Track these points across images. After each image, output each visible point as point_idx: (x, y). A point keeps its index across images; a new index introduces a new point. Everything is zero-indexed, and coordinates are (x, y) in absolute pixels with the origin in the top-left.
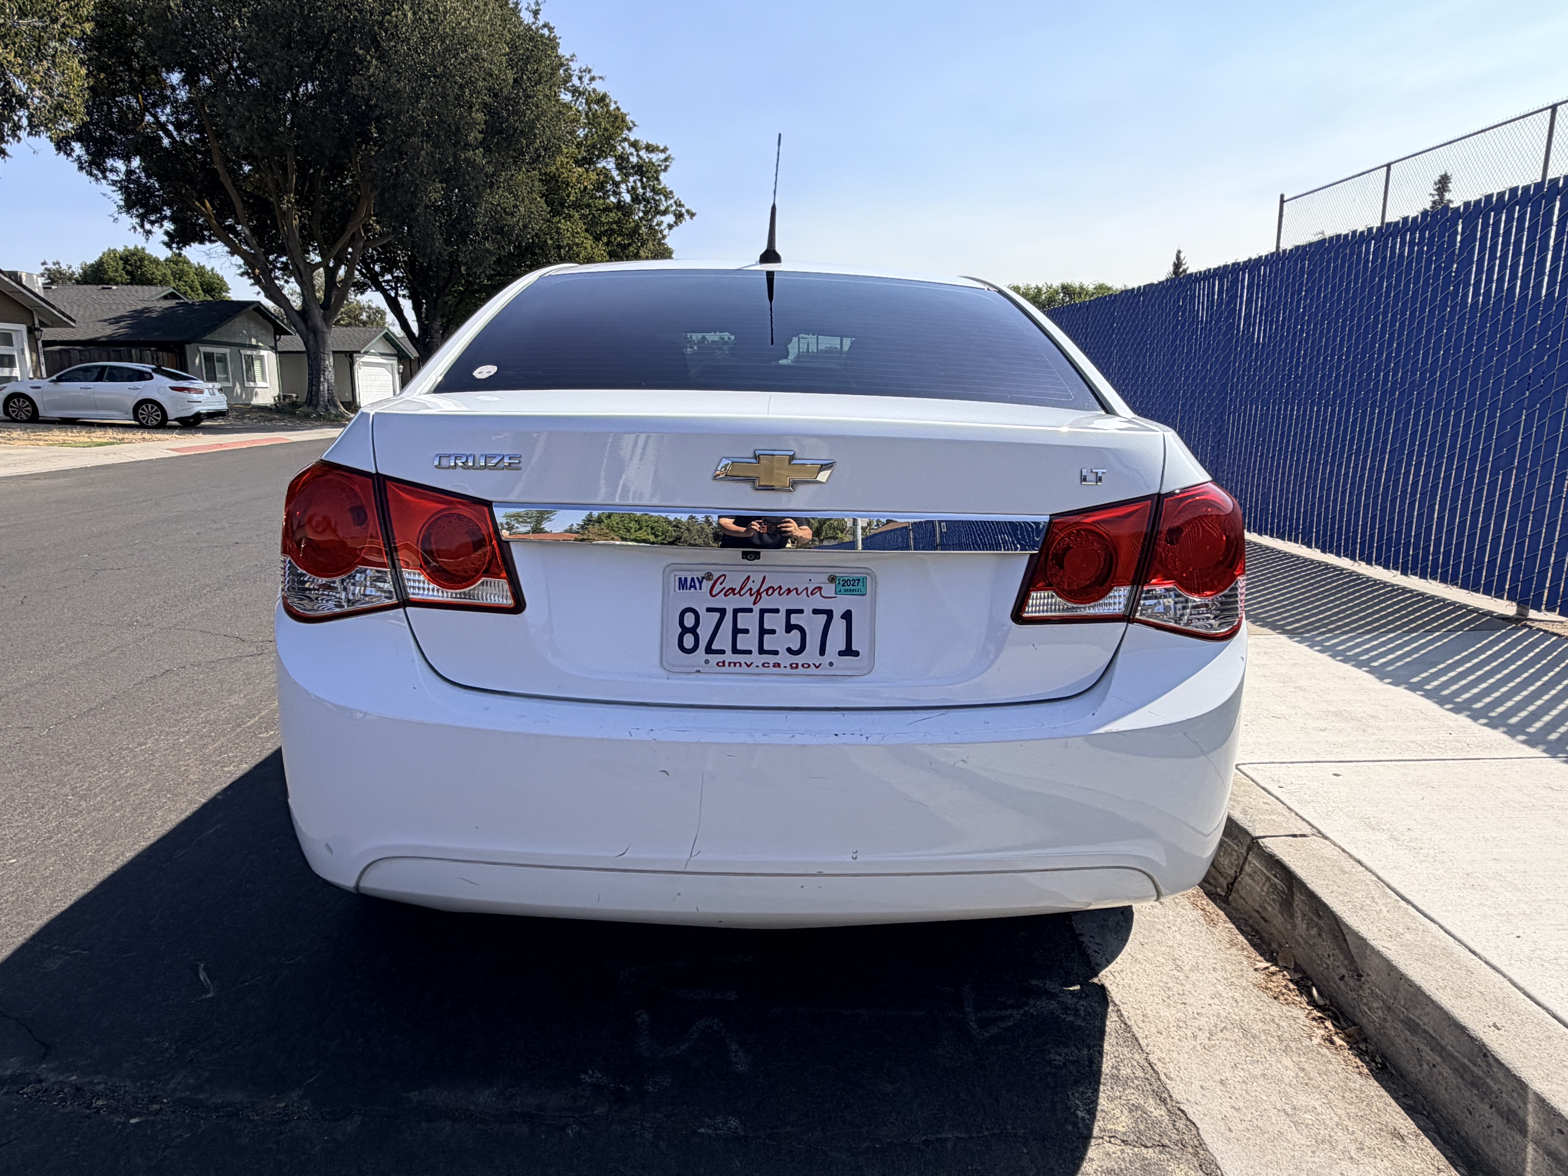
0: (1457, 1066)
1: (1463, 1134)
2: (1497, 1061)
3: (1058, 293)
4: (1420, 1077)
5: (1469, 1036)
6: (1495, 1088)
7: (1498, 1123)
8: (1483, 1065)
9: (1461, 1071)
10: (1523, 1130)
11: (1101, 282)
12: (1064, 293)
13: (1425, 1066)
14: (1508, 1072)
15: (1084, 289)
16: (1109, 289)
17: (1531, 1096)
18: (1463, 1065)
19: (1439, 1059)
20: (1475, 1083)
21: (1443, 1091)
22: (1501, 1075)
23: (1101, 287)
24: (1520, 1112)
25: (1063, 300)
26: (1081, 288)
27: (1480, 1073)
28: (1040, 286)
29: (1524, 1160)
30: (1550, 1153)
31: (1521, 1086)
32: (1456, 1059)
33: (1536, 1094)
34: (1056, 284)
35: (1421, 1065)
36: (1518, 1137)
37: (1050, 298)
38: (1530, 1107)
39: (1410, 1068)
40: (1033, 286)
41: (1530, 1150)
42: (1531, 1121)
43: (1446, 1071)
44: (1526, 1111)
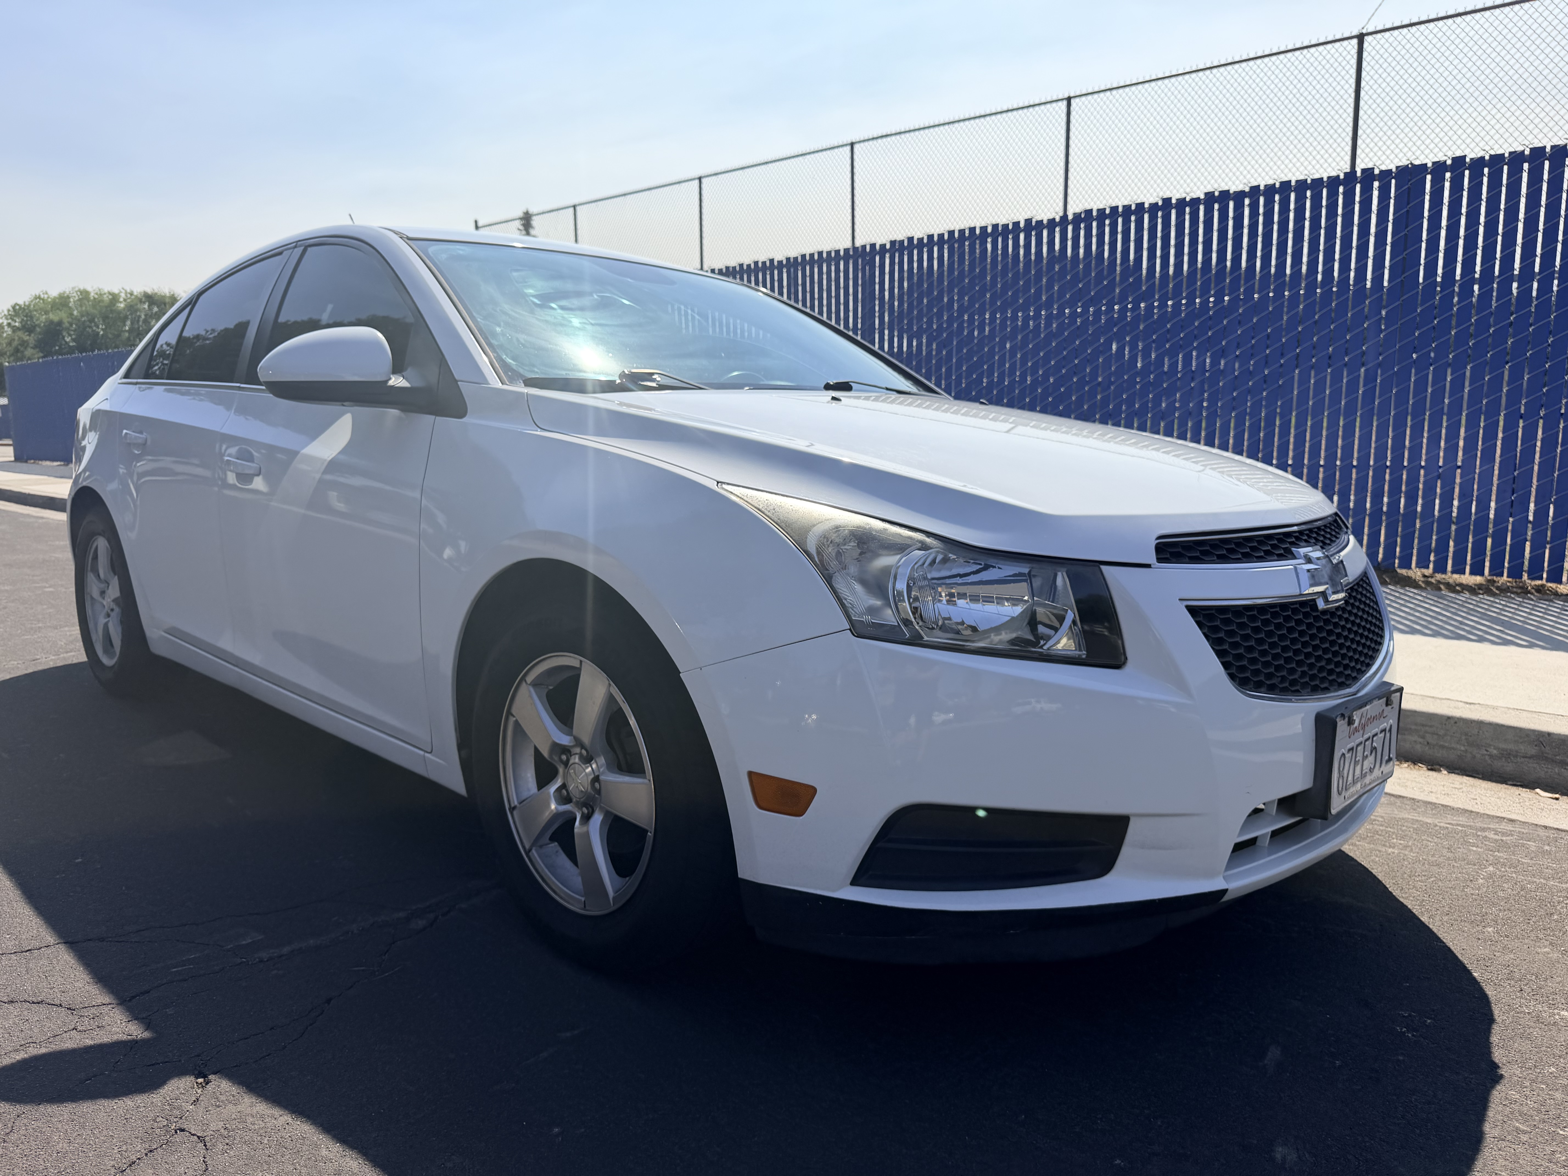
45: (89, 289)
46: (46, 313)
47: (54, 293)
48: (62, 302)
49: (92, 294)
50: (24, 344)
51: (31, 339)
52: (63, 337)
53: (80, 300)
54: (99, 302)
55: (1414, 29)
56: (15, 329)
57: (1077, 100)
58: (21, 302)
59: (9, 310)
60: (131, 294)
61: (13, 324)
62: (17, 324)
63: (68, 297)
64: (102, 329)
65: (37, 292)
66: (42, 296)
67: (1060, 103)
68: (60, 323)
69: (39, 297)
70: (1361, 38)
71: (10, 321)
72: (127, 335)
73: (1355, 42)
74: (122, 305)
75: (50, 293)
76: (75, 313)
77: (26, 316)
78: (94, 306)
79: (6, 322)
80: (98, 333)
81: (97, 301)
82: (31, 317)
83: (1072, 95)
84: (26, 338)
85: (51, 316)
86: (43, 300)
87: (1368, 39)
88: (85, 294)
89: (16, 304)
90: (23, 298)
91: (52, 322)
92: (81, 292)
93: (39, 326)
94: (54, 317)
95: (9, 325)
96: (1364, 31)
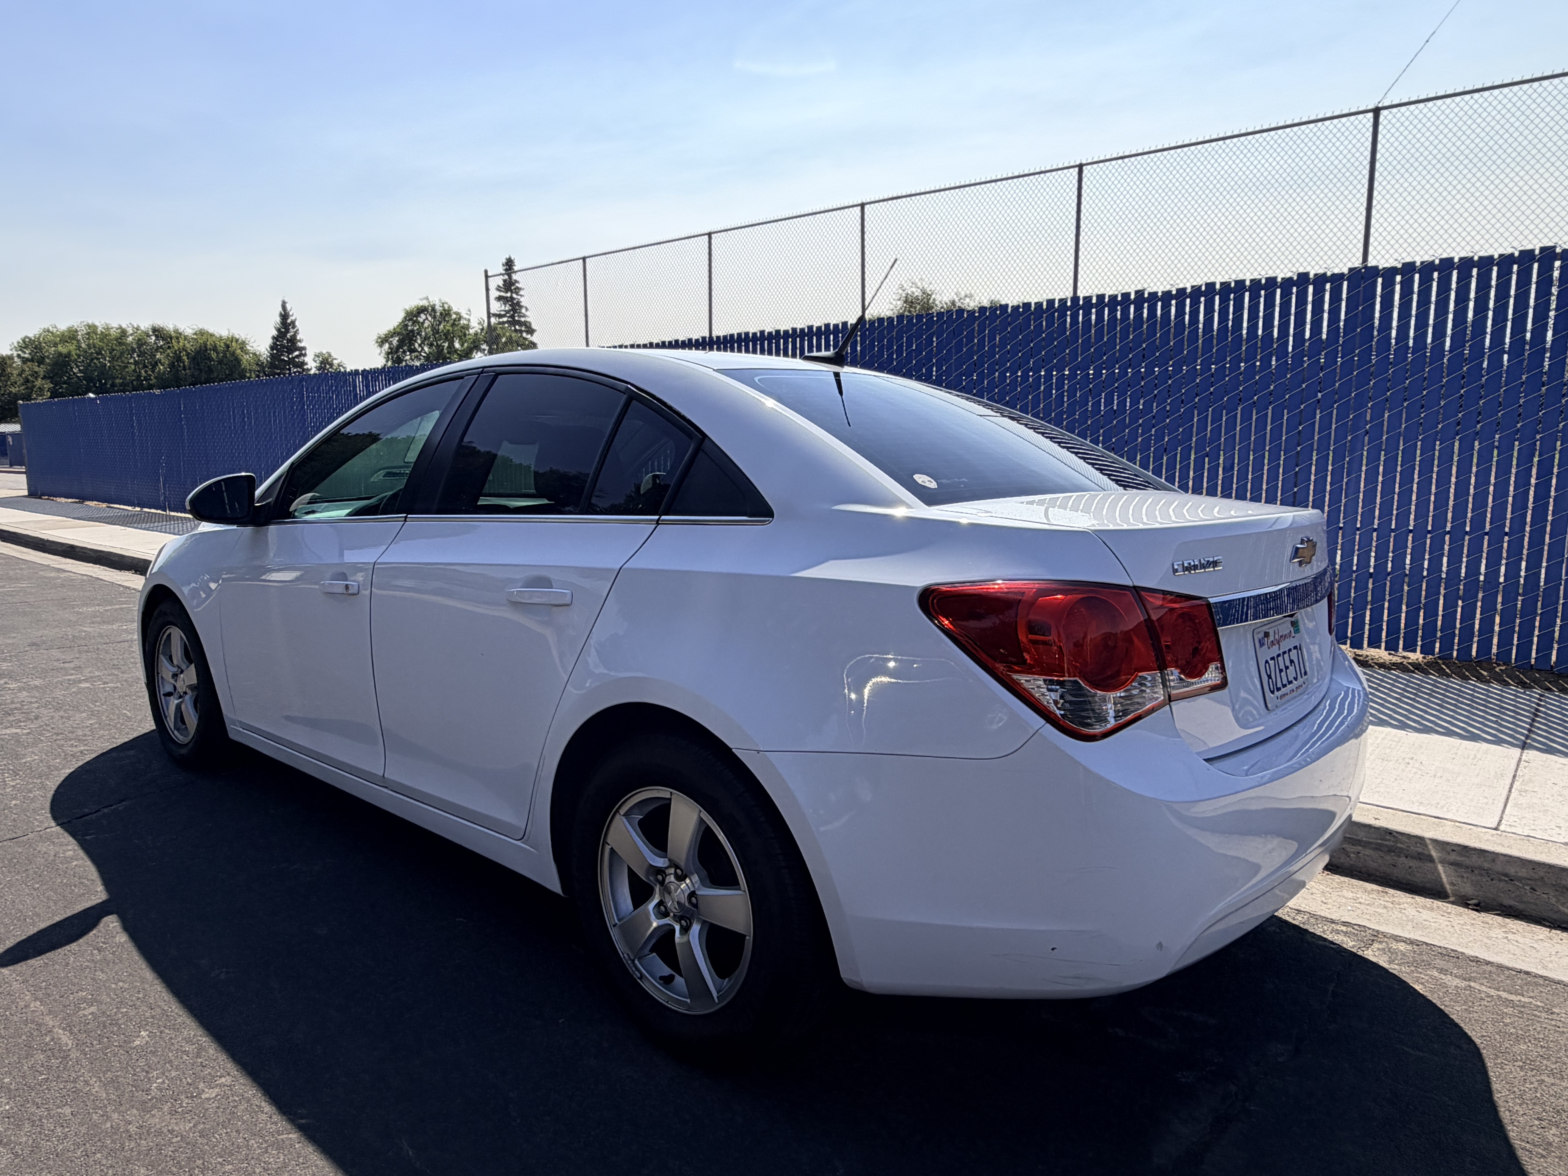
0: (1374, 846)
1: (1394, 879)
2: (1397, 832)
3: (148, 336)
4: (1351, 862)
5: (1375, 828)
6: (1404, 847)
7: (1413, 863)
8: (1392, 839)
9: (1378, 848)
10: (1431, 859)
11: (201, 327)
12: (157, 336)
13: (1352, 855)
14: (1409, 836)
15: (180, 334)
16: (212, 335)
17: (1428, 842)
18: (1380, 845)
19: (1360, 848)
20: (1391, 850)
21: (1371, 863)
22: (1404, 839)
23: (201, 333)
24: (1426, 852)
25: (155, 343)
26: (176, 331)
27: (1392, 844)
28: (124, 326)
29: (1439, 874)
30: (1452, 864)
31: (1420, 839)
32: (1371, 843)
33: (1430, 839)
34: (145, 325)
35: (1349, 856)
36: (1430, 865)
37: (139, 340)
38: (1430, 847)
39: (1342, 861)
40: (115, 325)
41: (1440, 867)
42: (1434, 854)
43: (1368, 852)
44: (1429, 850)
45: (97, 324)
46: (55, 345)
47: (63, 326)
48: (71, 336)
49: (100, 329)
50: (35, 375)
51: (41, 370)
52: (72, 368)
53: (88, 334)
54: (106, 335)
55: (1430, 104)
56: (25, 361)
57: (1089, 167)
58: (31, 335)
59: (18, 343)
60: (137, 329)
61: (22, 355)
62: (26, 356)
63: (76, 331)
64: (109, 362)
65: (46, 326)
66: (51, 329)
67: (1071, 170)
68: (69, 355)
69: (48, 331)
70: (1377, 111)
71: (20, 352)
72: (133, 367)
73: (1370, 115)
74: (130, 339)
75: (58, 327)
76: (83, 345)
77: (35, 348)
78: (101, 340)
79: (15, 354)
80: (105, 365)
81: (104, 336)
82: (41, 349)
83: (1084, 162)
84: (36, 369)
85: (60, 348)
86: (52, 333)
87: (1384, 113)
88: (92, 329)
89: (28, 337)
90: (33, 332)
91: (60, 354)
92: (89, 327)
93: (48, 357)
94: (62, 349)
95: (19, 356)
96: (1380, 105)
